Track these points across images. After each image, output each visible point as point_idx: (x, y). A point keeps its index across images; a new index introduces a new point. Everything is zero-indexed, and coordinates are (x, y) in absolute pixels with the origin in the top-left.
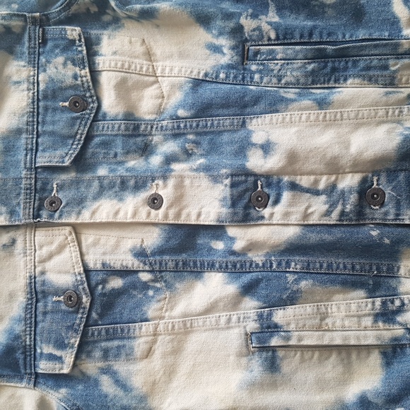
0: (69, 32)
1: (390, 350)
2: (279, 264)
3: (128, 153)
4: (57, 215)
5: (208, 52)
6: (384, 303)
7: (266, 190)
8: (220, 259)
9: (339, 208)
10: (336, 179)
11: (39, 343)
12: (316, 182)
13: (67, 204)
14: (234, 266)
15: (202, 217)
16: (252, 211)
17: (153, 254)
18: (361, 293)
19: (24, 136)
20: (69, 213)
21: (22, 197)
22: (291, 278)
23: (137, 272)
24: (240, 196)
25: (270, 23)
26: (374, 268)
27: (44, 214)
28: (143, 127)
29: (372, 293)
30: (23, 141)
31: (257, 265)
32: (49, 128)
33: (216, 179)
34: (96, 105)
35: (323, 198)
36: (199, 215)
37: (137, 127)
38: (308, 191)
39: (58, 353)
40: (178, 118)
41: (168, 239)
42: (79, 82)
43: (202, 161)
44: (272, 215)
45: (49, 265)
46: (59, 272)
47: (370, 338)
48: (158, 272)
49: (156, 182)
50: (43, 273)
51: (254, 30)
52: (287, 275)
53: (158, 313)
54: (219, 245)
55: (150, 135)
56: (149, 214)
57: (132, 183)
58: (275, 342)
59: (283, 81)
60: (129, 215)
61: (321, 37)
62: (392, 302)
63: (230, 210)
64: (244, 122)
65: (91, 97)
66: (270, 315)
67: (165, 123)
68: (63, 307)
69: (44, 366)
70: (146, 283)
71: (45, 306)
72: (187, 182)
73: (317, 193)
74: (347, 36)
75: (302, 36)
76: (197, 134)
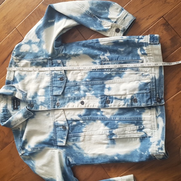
0: (58, 61)
1: (142, 138)
2: (113, 118)
3: (75, 90)
4: (59, 107)
5: (93, 64)
6: (139, 127)
7: (109, 99)
8: (99, 117)
9: (127, 103)
10: (126, 96)
11: (57, 138)
12: (121, 97)
13: (61, 104)
14: (103, 119)
15: (94, 106)
16: (106, 105)
17: (83, 116)
18: (133, 125)
19: (50, 87)
20: (62, 106)
21: (50, 103)
22: (116, 122)
23: (79, 120)
24: (103, 101)
25: (107, 56)
26: (136, 118)
27: (56, 106)
28: (78, 84)
29: (136, 125)
30: (49, 89)
31: (108, 119)
32: (55, 85)
33: (97, 97)
34: (66, 79)
35: (123, 101)
36: (93, 106)
37: (77, 84)
38: (119, 99)
39: (62, 140)
40: (87, 81)
41: (86, 112)
42: (62, 74)
43: (93, 92)
44: (111, 106)
45: (58, 119)
46: (61, 121)
47: (136, 135)
48: (84, 120)
49: (82, 98)
50: (57, 121)
51: (103, 59)
52: (115, 121)
53: (85, 130)
54: (99, 113)
55: (80, 85)
56: (81, 106)
57: (77, 98)
58: (114, 137)
59: (112, 70)
60: (76, 107)
61: (120, 60)
62: (141, 126)
63: (101, 105)
64: (103, 82)
65: (65, 77)
66: (112, 131)
67: (83, 82)
68: (62, 129)
69: (59, 144)
70: (81, 123)
71: (58, 129)
72: (90, 98)
73: (121, 100)
74: (127, 59)
75: (115, 60)
76: (92, 85)
